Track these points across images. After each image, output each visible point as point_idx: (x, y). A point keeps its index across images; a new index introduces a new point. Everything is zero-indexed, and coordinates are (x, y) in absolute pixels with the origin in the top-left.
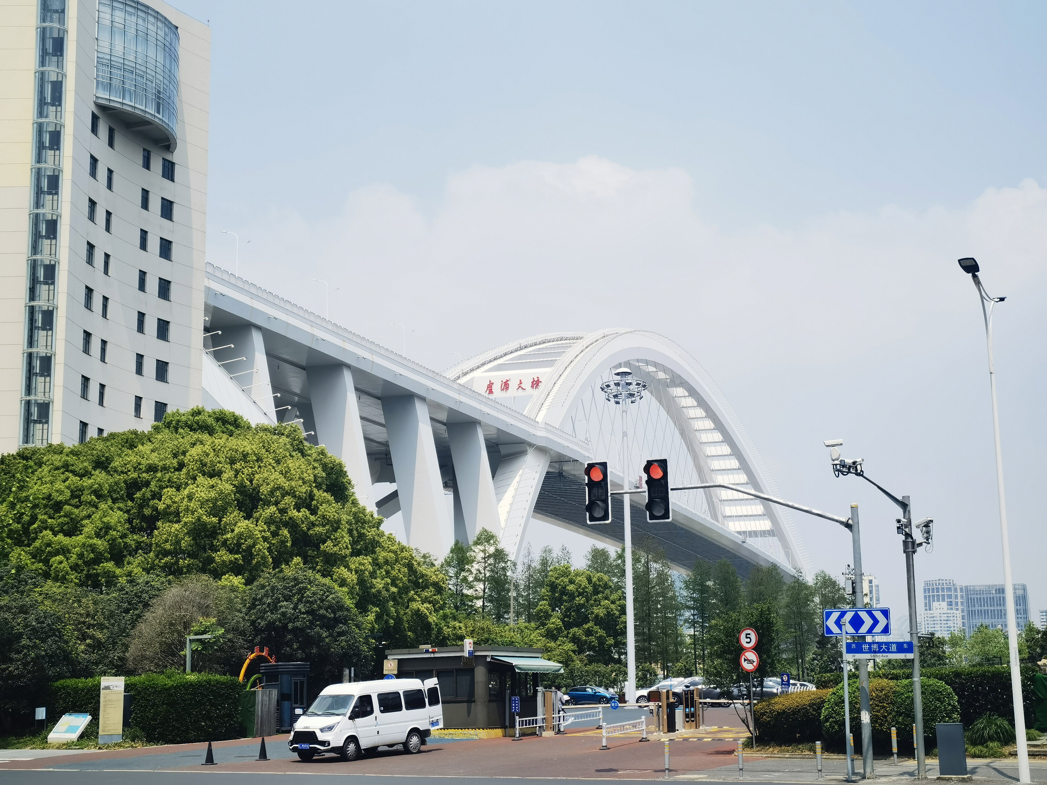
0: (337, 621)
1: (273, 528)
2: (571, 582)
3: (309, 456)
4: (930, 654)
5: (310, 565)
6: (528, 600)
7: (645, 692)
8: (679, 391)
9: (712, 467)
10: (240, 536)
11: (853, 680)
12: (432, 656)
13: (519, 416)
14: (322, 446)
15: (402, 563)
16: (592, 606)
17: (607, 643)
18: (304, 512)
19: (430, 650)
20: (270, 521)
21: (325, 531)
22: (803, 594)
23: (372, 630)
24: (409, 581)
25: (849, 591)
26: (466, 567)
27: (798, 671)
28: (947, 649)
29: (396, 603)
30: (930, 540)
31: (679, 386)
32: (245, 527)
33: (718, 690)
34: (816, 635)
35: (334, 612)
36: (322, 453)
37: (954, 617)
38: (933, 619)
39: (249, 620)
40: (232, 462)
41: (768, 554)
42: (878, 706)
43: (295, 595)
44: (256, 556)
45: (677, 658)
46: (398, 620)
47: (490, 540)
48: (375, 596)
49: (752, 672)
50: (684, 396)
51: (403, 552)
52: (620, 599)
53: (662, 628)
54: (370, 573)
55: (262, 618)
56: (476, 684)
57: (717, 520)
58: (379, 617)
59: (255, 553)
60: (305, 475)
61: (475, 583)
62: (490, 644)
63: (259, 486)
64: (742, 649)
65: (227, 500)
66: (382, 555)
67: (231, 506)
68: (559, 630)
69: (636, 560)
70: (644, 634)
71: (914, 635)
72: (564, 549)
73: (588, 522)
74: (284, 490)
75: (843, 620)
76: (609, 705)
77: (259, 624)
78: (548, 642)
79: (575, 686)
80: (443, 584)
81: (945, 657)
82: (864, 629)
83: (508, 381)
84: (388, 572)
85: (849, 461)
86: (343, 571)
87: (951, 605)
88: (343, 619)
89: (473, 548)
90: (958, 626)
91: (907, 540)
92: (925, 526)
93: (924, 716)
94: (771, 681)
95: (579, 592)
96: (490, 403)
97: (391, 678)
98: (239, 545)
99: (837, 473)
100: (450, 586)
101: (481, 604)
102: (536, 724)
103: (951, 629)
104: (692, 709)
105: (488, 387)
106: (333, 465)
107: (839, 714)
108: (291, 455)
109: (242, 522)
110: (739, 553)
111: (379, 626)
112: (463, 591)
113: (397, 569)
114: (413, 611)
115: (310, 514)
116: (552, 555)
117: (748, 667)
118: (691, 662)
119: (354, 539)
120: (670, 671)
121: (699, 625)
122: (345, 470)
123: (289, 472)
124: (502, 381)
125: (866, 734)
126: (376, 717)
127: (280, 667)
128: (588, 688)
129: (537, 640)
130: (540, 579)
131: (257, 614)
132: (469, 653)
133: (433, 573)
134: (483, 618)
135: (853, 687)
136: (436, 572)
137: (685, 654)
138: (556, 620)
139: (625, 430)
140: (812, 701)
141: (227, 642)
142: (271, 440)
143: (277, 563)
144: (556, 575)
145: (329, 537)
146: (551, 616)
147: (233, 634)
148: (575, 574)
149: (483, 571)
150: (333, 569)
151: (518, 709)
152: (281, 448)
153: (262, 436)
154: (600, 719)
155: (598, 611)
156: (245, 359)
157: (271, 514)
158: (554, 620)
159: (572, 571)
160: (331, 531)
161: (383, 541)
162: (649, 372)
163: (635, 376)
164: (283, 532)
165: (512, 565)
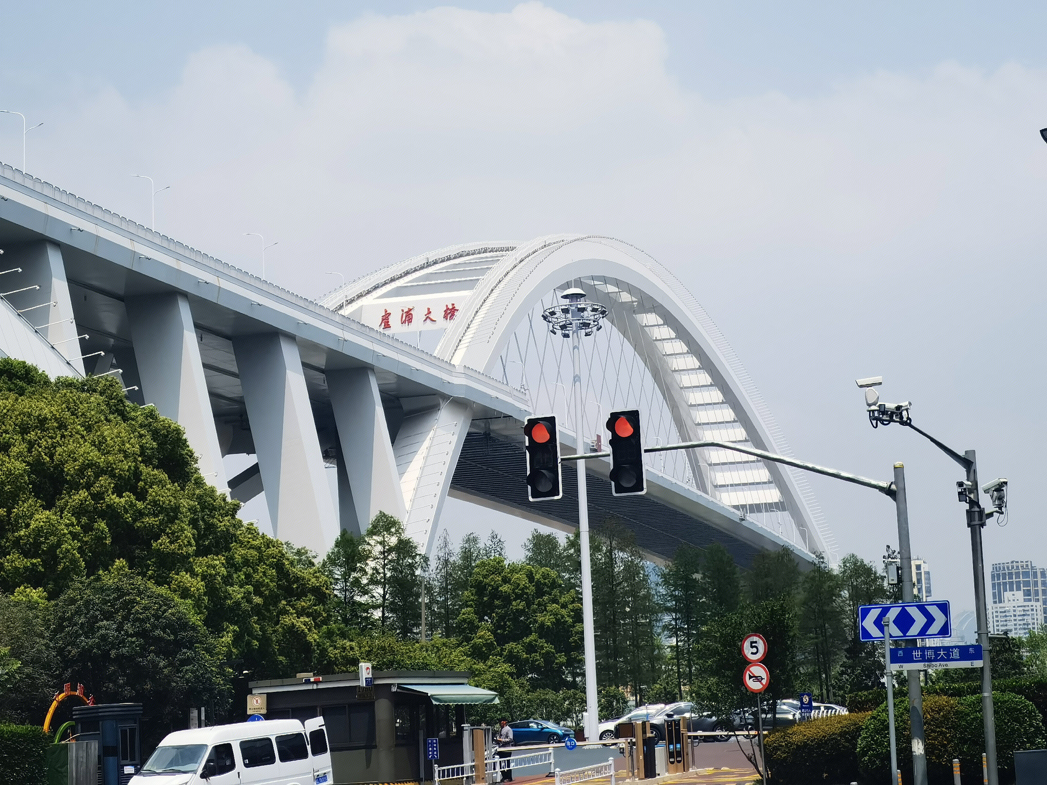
0: (179, 644)
1: (84, 520)
2: (506, 580)
3: (133, 420)
4: (1001, 661)
5: (139, 570)
6: (446, 608)
7: (611, 725)
8: (650, 319)
9: (698, 420)
10: (39, 532)
11: (900, 699)
12: (315, 687)
13: (427, 358)
14: (149, 405)
15: (268, 563)
16: (535, 612)
17: (556, 661)
18: (128, 497)
19: (312, 680)
20: (79, 511)
21: (158, 523)
22: (826, 586)
23: (229, 655)
24: (279, 587)
25: (893, 580)
26: (358, 565)
27: (822, 690)
28: (1025, 653)
29: (262, 618)
30: (1003, 509)
31: (651, 312)
32: (45, 520)
33: (714, 718)
34: (845, 641)
35: (174, 633)
36: (151, 415)
37: (1032, 610)
38: (1004, 614)
39: (55, 648)
40: (24, 430)
41: (777, 535)
42: (935, 732)
43: (119, 611)
44: (62, 559)
45: (653, 678)
46: (265, 640)
47: (391, 528)
48: (231, 609)
49: (760, 693)
50: (658, 325)
51: (269, 547)
52: (573, 602)
53: (632, 639)
54: (223, 577)
55: (73, 644)
56: (377, 724)
57: (706, 492)
58: (237, 638)
59: (61, 555)
60: (127, 445)
61: (371, 587)
62: (396, 669)
63: (63, 463)
64: (746, 663)
65: (19, 484)
66: (239, 553)
67: (24, 493)
68: (490, 646)
69: (595, 548)
70: (607, 647)
71: (984, 637)
72: (494, 537)
73: (531, 499)
74: (98, 467)
75: (885, 619)
76: (564, 744)
77: (70, 652)
78: (475, 663)
79: (513, 720)
80: (327, 589)
81: (1022, 663)
82: (914, 630)
83: (410, 310)
84: (248, 576)
85: (891, 406)
86: (185, 578)
87: (1030, 595)
88: (188, 641)
89: (366, 539)
90: (1039, 622)
91: (973, 510)
92: (996, 490)
93: (997, 742)
94: (784, 704)
95: (516, 594)
96: (386, 340)
97: (258, 720)
98: (37, 545)
99: (874, 422)
100: (336, 592)
101: (380, 614)
102: (463, 774)
103: (1029, 626)
104: (678, 746)
105: (383, 320)
106: (168, 432)
107: (880, 744)
108: (106, 419)
109: (40, 513)
110: (736, 534)
111: (238, 650)
112: (355, 598)
113: (261, 572)
114: (285, 627)
115: (136, 500)
116: (477, 546)
117: (754, 686)
118: (673, 683)
119: (199, 532)
120: (644, 696)
121: (683, 632)
122: (184, 438)
123: (104, 443)
124: (403, 311)
125: (919, 769)
126: (239, 773)
127: (100, 710)
128: (532, 722)
129: (459, 661)
130: (462, 579)
131: (66, 638)
132: (366, 681)
133: (312, 575)
134: (383, 634)
135: (900, 708)
136: (316, 573)
137: (665, 672)
138: (485, 633)
139: (577, 372)
140: (844, 729)
141: (25, 678)
142: (79, 398)
143: (92, 569)
144: (485, 572)
145: (164, 531)
146: (478, 627)
147: (33, 668)
148: (510, 570)
149: (381, 570)
150: (171, 575)
151: (437, 755)
152: (93, 410)
153: (65, 394)
154: (551, 763)
155: (543, 618)
156: (38, 288)
157: (82, 501)
158: (482, 633)
159: (507, 566)
160: (167, 523)
161: (241, 534)
162: (608, 293)
163: (587, 300)
164: (100, 526)
165: (422, 560)
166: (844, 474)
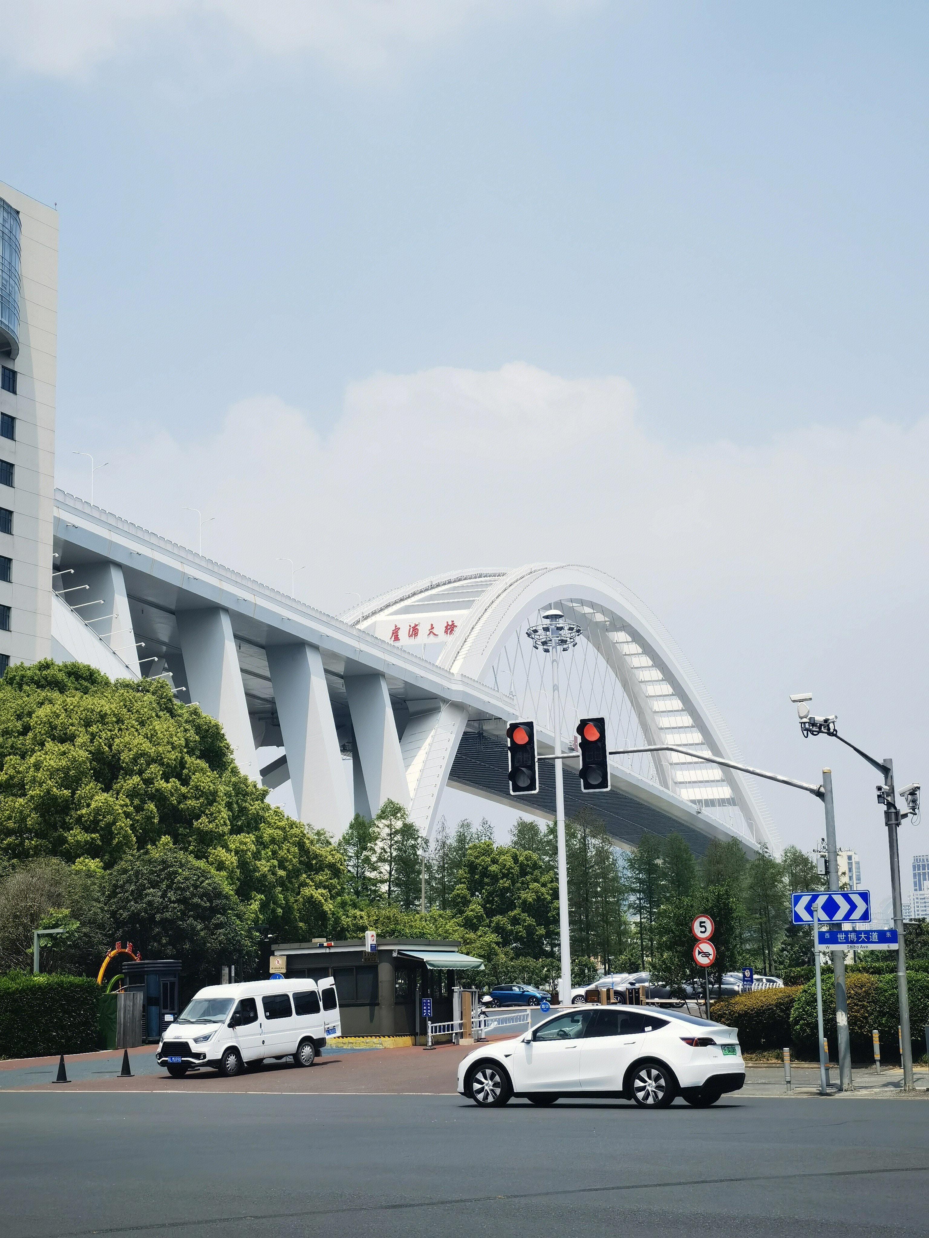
0: (214, 911)
1: (136, 802)
2: (494, 861)
3: (180, 716)
4: (919, 942)
5: (182, 845)
6: (443, 884)
7: (581, 991)
8: (621, 636)
9: (661, 725)
10: (98, 811)
11: (827, 976)
12: (328, 951)
13: (431, 667)
14: (195, 704)
15: (291, 841)
16: (519, 889)
17: (537, 933)
18: (174, 782)
19: (325, 944)
20: (132, 794)
21: (199, 805)
22: (769, 873)
23: (256, 921)
24: (301, 862)
25: (821, 871)
26: (369, 845)
27: (765, 963)
29: (285, 889)
30: (916, 810)
31: (621, 630)
32: (103, 801)
33: (668, 988)
34: (785, 921)
35: (210, 900)
36: (195, 712)
38: (924, 901)
39: (108, 911)
40: (88, 724)
41: (728, 827)
42: (857, 1005)
43: (164, 881)
44: (117, 834)
45: (620, 950)
46: (288, 909)
47: (397, 813)
48: (259, 881)
49: (708, 967)
50: (627, 642)
51: (293, 828)
52: (552, 882)
53: (603, 915)
54: (253, 853)
55: (124, 908)
56: (379, 984)
57: (667, 787)
58: (264, 906)
59: (116, 832)
60: (175, 738)
61: (379, 864)
62: (397, 937)
63: (119, 753)
64: (696, 940)
65: (82, 769)
66: (267, 832)
67: (86, 777)
68: (480, 918)
69: (570, 835)
70: (581, 921)
71: (899, 922)
72: (484, 823)
73: (512, 793)
74: (150, 756)
75: (814, 905)
76: (539, 1007)
77: (121, 915)
78: (467, 933)
79: (499, 984)
80: (341, 865)
82: (839, 916)
83: (417, 625)
84: (274, 853)
85: (820, 719)
86: (221, 853)
88: (222, 908)
89: (376, 822)
91: (890, 811)
92: (910, 794)
93: (911, 1016)
94: (732, 976)
95: (503, 874)
96: (395, 651)
97: (279, 978)
98: (96, 822)
99: (805, 733)
100: (349, 868)
101: (387, 888)
102: (452, 1030)
105: (393, 633)
106: (208, 727)
107: (811, 1015)
108: (157, 716)
109: (99, 795)
110: (694, 825)
111: (264, 916)
112: (365, 873)
113: (286, 849)
114: (305, 898)
115: (181, 785)
116: (470, 830)
117: (703, 961)
118: (637, 955)
119: (233, 814)
120: (612, 965)
121: (646, 911)
122: (222, 732)
123: (155, 736)
124: (410, 626)
125: (843, 1038)
126: (261, 1024)
127: (146, 966)
128: (514, 986)
129: (453, 931)
130: (457, 859)
131: (119, 903)
132: (371, 947)
133: (328, 853)
134: (389, 905)
135: (828, 983)
136: (332, 851)
137: (630, 945)
138: (476, 907)
139: (556, 682)
140: (779, 1000)
141: (83, 936)
142: (134, 698)
143: (142, 843)
144: (476, 854)
145: (204, 812)
146: (470, 902)
147: (90, 927)
148: (498, 852)
149: (388, 850)
150: (209, 850)
151: (430, 1013)
152: (146, 707)
153: (123, 694)
154: (528, 1023)
155: (526, 895)
156: (103, 602)
157: (135, 785)
158: (474, 907)
159: (495, 849)
160: (206, 805)
161: (269, 816)
162: (585, 613)
163: (567, 620)
164: (149, 806)
165: (423, 842)
166: (780, 777)
